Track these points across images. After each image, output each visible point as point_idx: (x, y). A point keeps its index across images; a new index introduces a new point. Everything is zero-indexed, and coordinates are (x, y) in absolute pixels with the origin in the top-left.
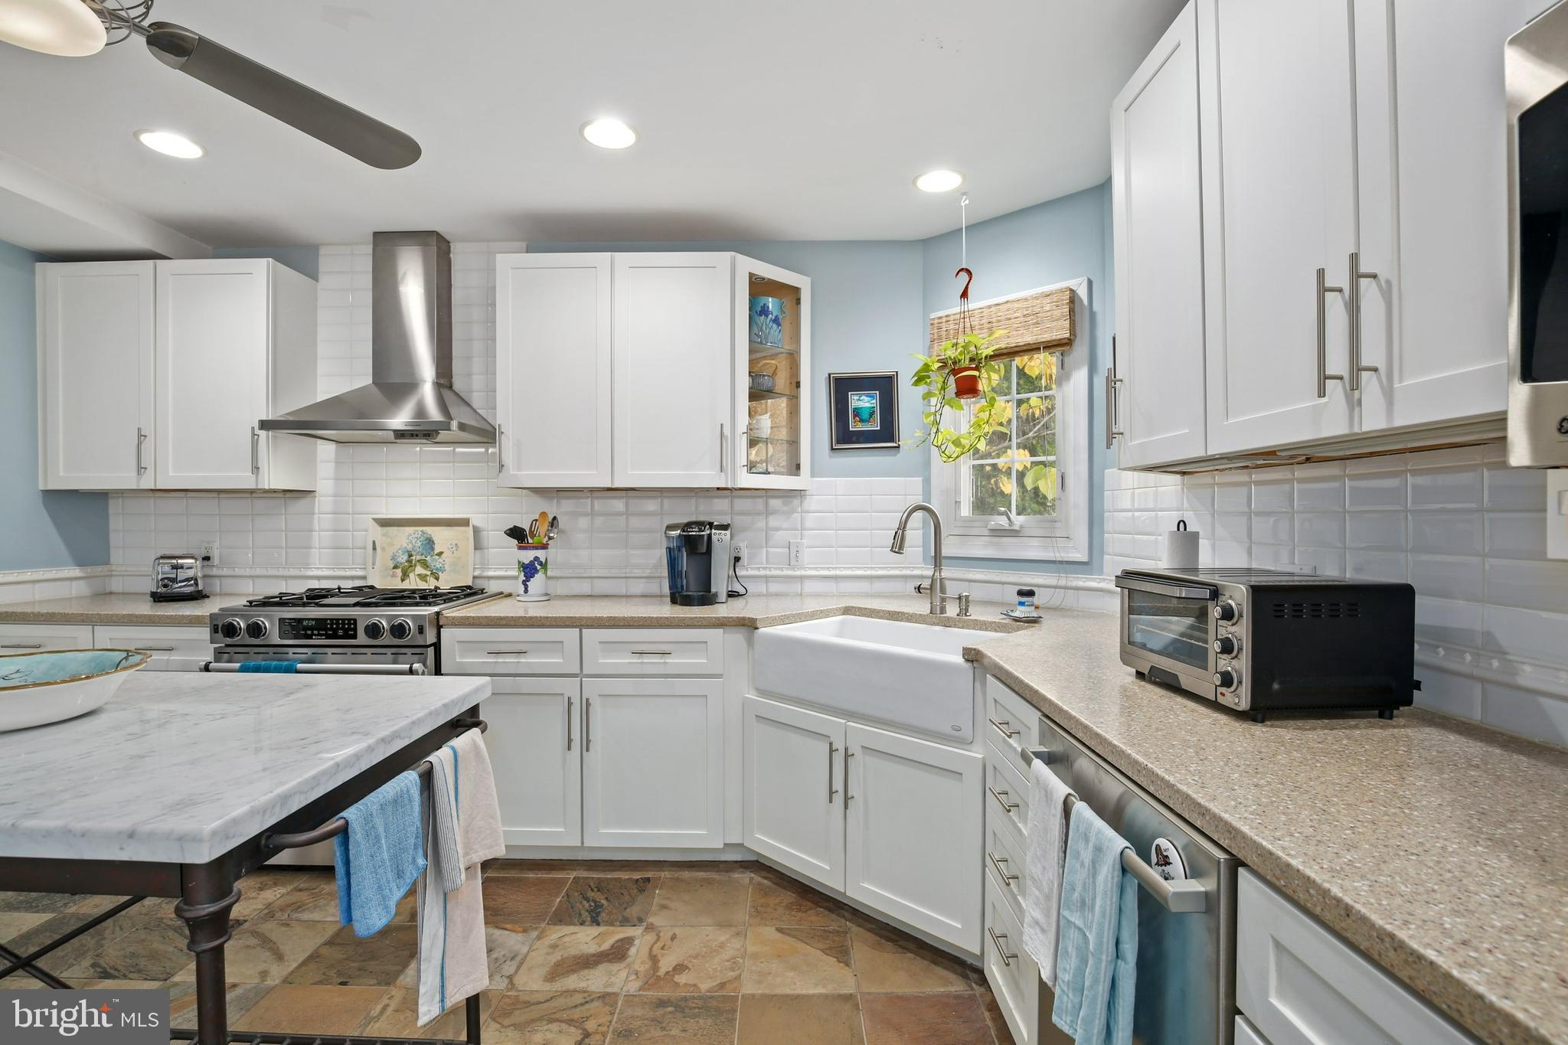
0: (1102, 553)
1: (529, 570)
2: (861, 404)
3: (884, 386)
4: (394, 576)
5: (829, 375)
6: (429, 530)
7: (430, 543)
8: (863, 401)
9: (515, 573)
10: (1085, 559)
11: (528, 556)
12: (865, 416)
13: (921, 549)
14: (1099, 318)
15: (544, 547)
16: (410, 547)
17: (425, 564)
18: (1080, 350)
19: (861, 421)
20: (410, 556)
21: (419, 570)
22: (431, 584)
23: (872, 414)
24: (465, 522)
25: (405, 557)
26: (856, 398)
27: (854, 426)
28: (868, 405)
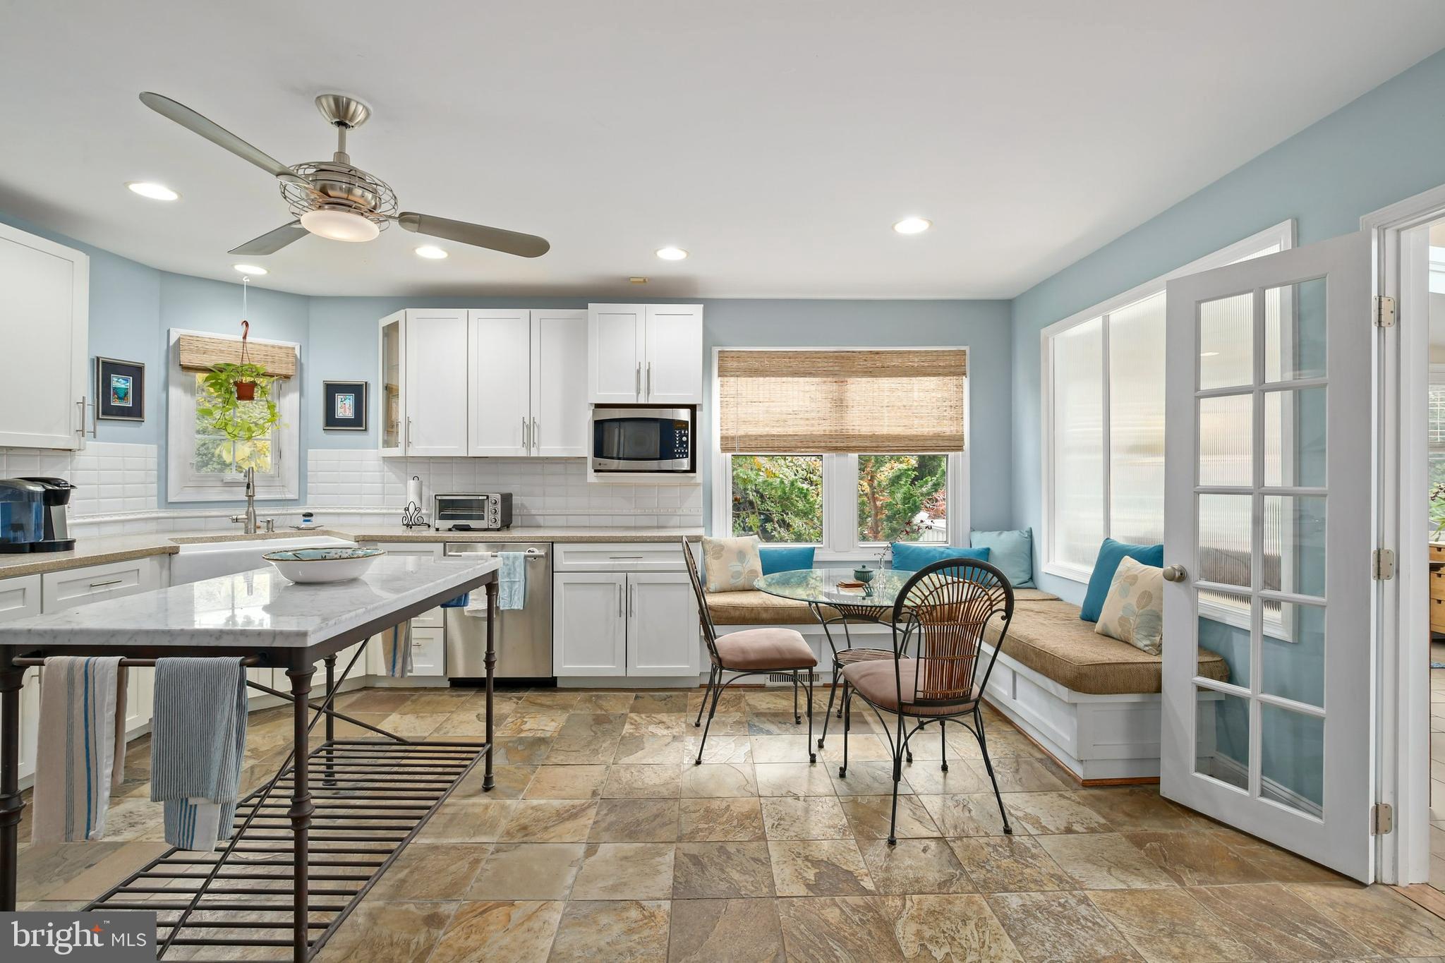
0: (306, 493)
2: (118, 385)
3: (136, 372)
5: (98, 359)
8: (121, 383)
10: (297, 498)
12: (122, 395)
13: (156, 498)
14: (305, 367)
18: (294, 383)
19: (119, 398)
23: (126, 394)
26: (115, 379)
27: (115, 403)
28: (123, 386)
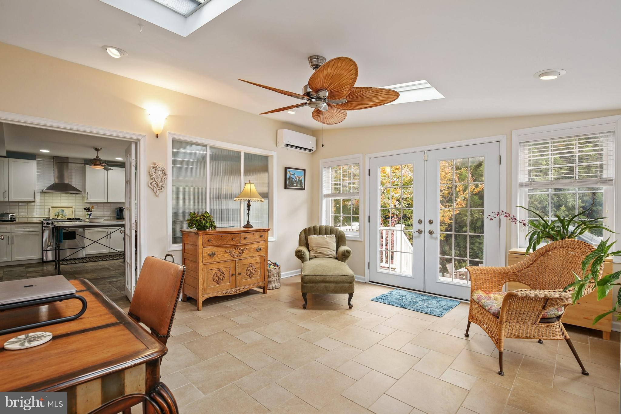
1: (90, 215)
4: (55, 217)
6: (63, 209)
7: (63, 211)
9: (86, 216)
11: (89, 213)
15: (92, 211)
16: (59, 212)
17: (62, 215)
20: (59, 213)
21: (61, 216)
22: (64, 218)
24: (72, 207)
25: (58, 214)
